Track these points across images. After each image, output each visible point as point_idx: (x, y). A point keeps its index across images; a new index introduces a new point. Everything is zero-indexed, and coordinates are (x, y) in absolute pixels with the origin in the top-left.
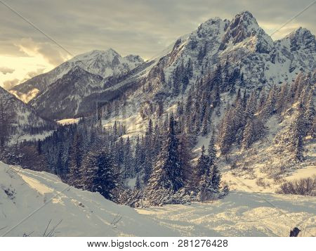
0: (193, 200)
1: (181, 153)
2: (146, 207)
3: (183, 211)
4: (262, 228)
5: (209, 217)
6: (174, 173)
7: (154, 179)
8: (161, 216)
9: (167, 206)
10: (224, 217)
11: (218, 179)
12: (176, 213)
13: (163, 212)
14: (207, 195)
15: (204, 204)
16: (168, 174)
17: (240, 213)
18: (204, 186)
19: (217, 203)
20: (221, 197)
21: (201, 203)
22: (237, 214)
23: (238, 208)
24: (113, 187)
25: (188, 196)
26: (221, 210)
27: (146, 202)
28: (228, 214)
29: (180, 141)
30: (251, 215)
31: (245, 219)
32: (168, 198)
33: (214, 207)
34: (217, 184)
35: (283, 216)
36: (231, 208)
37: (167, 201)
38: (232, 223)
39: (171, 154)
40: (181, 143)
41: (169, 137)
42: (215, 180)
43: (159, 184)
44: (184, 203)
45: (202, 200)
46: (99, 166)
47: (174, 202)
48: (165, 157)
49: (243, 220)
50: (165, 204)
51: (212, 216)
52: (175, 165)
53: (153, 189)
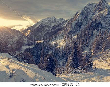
0: (83, 72)
1: (78, 55)
2: (66, 74)
3: (79, 76)
5: (89, 79)
6: (76, 62)
7: (69, 64)
8: (71, 78)
9: (73, 74)
11: (92, 64)
12: (76, 77)
14: (88, 70)
15: (87, 74)
16: (74, 62)
18: (87, 66)
19: (92, 74)
20: (93, 71)
21: (86, 73)
22: (100, 79)
23: (100, 76)
24: (55, 67)
25: (81, 70)
26: (93, 77)
27: (66, 72)
28: (96, 79)
29: (78, 50)
30: (105, 79)
32: (74, 71)
33: (91, 75)
34: (92, 66)
36: (97, 76)
37: (73, 72)
39: (75, 55)
40: (78, 51)
41: (74, 49)
42: (91, 65)
43: (70, 65)
44: (79, 73)
45: (86, 72)
46: (50, 60)
47: (76, 73)
48: (72, 56)
50: (73, 73)
51: (90, 79)
52: (76, 59)
53: (69, 67)
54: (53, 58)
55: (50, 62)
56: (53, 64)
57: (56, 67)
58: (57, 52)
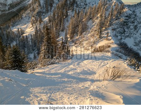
0: (60, 61)
1: (53, 42)
2: (40, 68)
3: (56, 67)
4: (86, 69)
5: (66, 68)
7: (42, 55)
8: (47, 71)
9: (49, 66)
10: (72, 67)
11: (70, 51)
12: (53, 68)
13: (47, 69)
14: (65, 59)
15: (64, 62)
16: (48, 52)
17: (78, 64)
18: (64, 54)
19: (70, 61)
20: (71, 58)
22: (77, 65)
23: (78, 62)
24: (23, 63)
25: (57, 60)
26: (71, 64)
27: (40, 65)
28: (74, 65)
29: (52, 37)
30: (83, 64)
31: (80, 66)
32: (49, 63)
33: (68, 63)
34: (69, 53)
35: (94, 63)
36: (75, 62)
38: (75, 69)
39: (49, 43)
40: (53, 38)
41: (46, 35)
43: (44, 56)
44: (56, 63)
46: (15, 55)
47: (52, 63)
48: (46, 45)
49: (80, 67)
50: (48, 65)
51: (68, 67)
52: (51, 48)
53: (42, 59)
54: (19, 51)
55: (15, 58)
56: (20, 59)
57: (25, 62)
58: (24, 42)
